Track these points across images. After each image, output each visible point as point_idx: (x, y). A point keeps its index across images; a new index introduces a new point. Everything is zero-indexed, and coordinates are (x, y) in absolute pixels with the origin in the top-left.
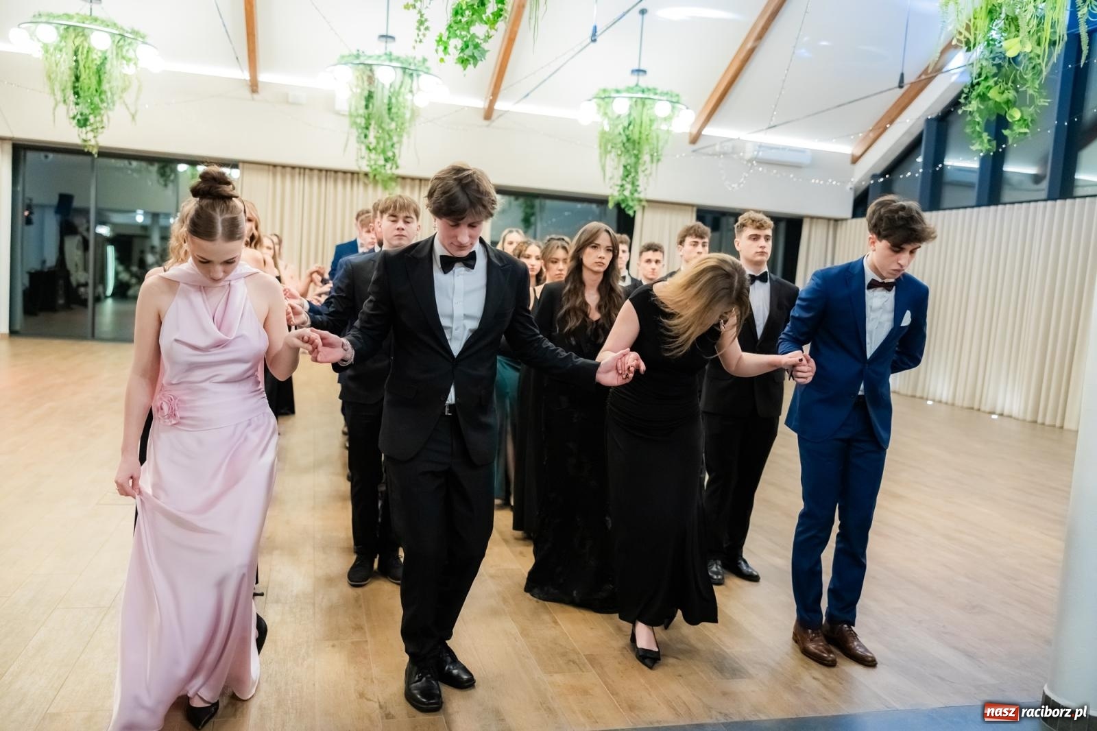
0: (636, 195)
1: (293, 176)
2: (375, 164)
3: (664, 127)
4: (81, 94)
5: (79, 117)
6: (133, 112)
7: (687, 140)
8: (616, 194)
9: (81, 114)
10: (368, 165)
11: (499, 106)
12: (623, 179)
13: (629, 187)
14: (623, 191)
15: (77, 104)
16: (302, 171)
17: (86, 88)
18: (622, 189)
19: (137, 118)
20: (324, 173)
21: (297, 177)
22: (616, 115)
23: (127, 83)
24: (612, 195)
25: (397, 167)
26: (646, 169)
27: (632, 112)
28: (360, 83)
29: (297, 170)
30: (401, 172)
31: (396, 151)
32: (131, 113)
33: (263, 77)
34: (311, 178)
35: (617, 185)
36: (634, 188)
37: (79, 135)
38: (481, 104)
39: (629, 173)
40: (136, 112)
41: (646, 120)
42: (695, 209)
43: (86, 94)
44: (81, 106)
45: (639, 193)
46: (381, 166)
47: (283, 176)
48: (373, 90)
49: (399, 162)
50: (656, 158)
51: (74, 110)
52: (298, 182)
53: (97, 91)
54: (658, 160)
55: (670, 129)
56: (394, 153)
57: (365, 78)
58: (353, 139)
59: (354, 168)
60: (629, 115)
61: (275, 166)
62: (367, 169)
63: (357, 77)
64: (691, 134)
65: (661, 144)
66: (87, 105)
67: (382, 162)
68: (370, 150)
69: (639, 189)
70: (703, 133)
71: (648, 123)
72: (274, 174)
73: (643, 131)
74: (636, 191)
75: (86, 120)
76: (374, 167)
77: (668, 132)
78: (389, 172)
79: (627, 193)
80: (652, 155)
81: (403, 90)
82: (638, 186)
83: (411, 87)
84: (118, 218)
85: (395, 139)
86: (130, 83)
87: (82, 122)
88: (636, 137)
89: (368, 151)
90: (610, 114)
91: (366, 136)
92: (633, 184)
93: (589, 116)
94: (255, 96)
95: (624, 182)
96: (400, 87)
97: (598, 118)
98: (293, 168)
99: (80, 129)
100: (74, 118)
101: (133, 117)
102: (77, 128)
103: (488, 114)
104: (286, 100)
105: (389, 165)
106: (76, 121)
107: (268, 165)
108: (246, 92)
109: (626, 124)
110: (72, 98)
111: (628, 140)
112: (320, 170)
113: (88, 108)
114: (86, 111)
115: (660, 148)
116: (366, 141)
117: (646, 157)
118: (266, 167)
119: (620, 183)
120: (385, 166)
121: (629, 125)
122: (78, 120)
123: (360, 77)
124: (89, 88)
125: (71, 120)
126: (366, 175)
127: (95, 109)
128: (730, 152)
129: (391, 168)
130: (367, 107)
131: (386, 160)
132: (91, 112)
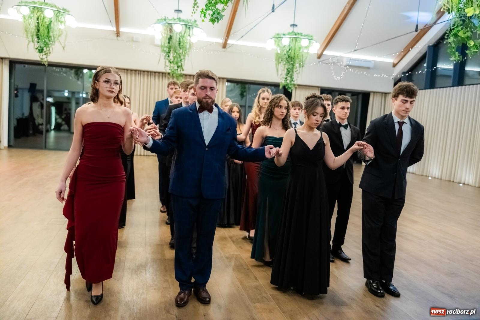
0: (293, 82)
1: (135, 74)
2: (173, 69)
3: (305, 51)
4: (40, 38)
7: (316, 57)
8: (283, 82)
9: (40, 47)
10: (170, 70)
11: (229, 42)
12: (286, 75)
13: (289, 78)
14: (287, 80)
15: (38, 42)
16: (140, 72)
17: (42, 36)
18: (286, 79)
19: (65, 48)
20: (150, 73)
21: (137, 75)
22: (283, 46)
23: (61, 33)
24: (281, 83)
25: (183, 70)
26: (297, 70)
27: (291, 44)
28: (166, 32)
29: (137, 72)
30: (184, 72)
31: (183, 63)
32: (63, 47)
33: (122, 30)
34: (144, 75)
35: (284, 78)
36: (292, 79)
37: (39, 57)
38: (221, 41)
39: (290, 72)
40: (65, 45)
41: (297, 48)
42: (320, 89)
43: (42, 38)
44: (40, 43)
45: (294, 81)
46: (175, 70)
47: (131, 74)
48: (172, 35)
49: (184, 68)
50: (301, 66)
51: (37, 45)
52: (138, 77)
53: (47, 36)
54: (303, 66)
55: (308, 52)
56: (182, 64)
57: (168, 30)
58: (162, 58)
59: (163, 71)
60: (289, 45)
61: (127, 70)
63: (165, 29)
64: (318, 54)
65: (304, 59)
66: (43, 43)
67: (176, 68)
68: (171, 62)
69: (294, 80)
70: (324, 53)
71: (298, 49)
72: (127, 74)
73: (296, 53)
74: (293, 80)
75: (42, 49)
76: (172, 70)
77: (307, 53)
78: (179, 72)
79: (288, 81)
80: (300, 64)
81: (185, 35)
82: (293, 78)
83: (189, 33)
84: (57, 94)
85: (182, 57)
86: (62, 33)
87: (41, 50)
88: (292, 55)
89: (169, 63)
90: (280, 45)
91: (169, 56)
92: (291, 77)
93: (270, 46)
94: (119, 38)
95: (287, 76)
96: (184, 34)
97: (275, 47)
98: (136, 71)
99: (40, 54)
100: (37, 49)
101: (64, 48)
102: (38, 53)
103: (225, 46)
104: (133, 40)
105: (179, 70)
106: (38, 50)
107: (124, 69)
108: (115, 37)
109: (288, 50)
110: (36, 40)
111: (289, 57)
112: (148, 72)
113: (43, 44)
114: (43, 46)
115: (303, 61)
116: (169, 58)
117: (297, 65)
118: (123, 71)
119: (285, 77)
120: (177, 70)
121: (289, 50)
123: (166, 30)
124: (44, 35)
125: (36, 50)
126: (169, 74)
127: (47, 45)
128: (337, 61)
129: (180, 71)
130: (169, 43)
131: (178, 67)
132: (45, 46)
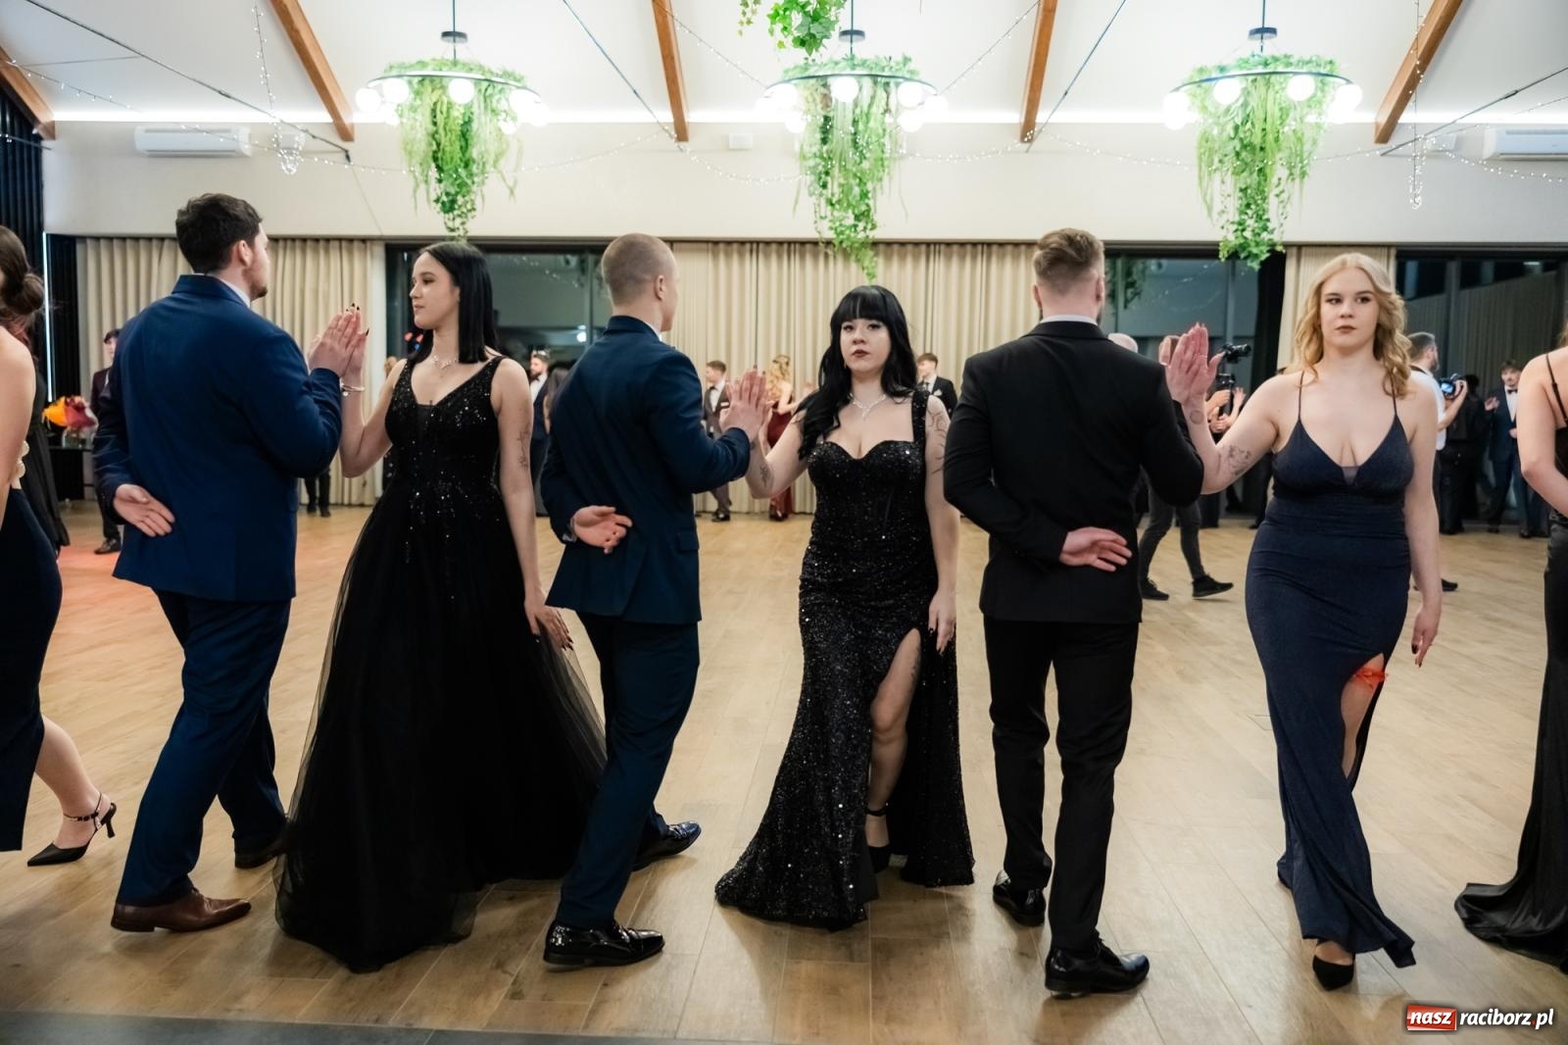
0: (1265, 236)
1: (741, 255)
2: (841, 225)
3: (1311, 118)
4: (445, 168)
5: (444, 198)
6: (511, 184)
7: (1372, 135)
8: (1231, 237)
9: (447, 194)
10: (831, 228)
11: (1041, 117)
12: (1243, 213)
13: (1250, 222)
14: (1243, 230)
15: (440, 181)
16: (755, 246)
17: (449, 160)
18: (1240, 228)
19: (516, 192)
20: (786, 246)
21: (748, 255)
22: (1222, 110)
23: (504, 146)
24: (1226, 240)
25: (874, 227)
26: (1282, 192)
27: (1250, 99)
28: (812, 107)
29: (748, 246)
30: (878, 234)
31: (871, 202)
32: (509, 187)
33: (692, 117)
34: (767, 256)
35: (1233, 223)
36: (1261, 224)
37: (445, 223)
39: (1252, 200)
40: (516, 182)
41: (1274, 111)
42: (1393, 252)
43: (449, 166)
44: (444, 183)
45: (1272, 232)
46: (850, 228)
47: (728, 255)
48: (831, 114)
49: (877, 217)
50: (1298, 170)
51: (436, 189)
52: (749, 264)
53: (461, 160)
54: (1303, 174)
55: (1324, 119)
56: (868, 205)
57: (818, 99)
58: (804, 192)
59: (812, 235)
60: (1245, 105)
61: (716, 242)
62: (830, 235)
63: (807, 99)
64: (1377, 125)
65: (1307, 147)
66: (451, 180)
67: (851, 221)
68: (832, 205)
69: (1271, 226)
70: (1400, 121)
71: (1278, 114)
72: (715, 255)
73: (1268, 127)
74: (1265, 229)
75: (453, 202)
76: (839, 230)
77: (1319, 126)
78: (861, 235)
79: (1248, 234)
80: (1291, 168)
81: (874, 109)
82: (1268, 220)
83: (887, 105)
85: (869, 186)
86: (508, 145)
87: (448, 205)
88: (1257, 141)
89: (829, 208)
90: (1211, 109)
91: (824, 186)
92: (1259, 218)
93: (1179, 115)
94: (683, 145)
95: (1244, 217)
96: (870, 106)
97: (1195, 116)
98: (742, 243)
99: (447, 215)
100: (437, 201)
101: (512, 192)
102: (442, 214)
104: (729, 146)
105: (861, 225)
106: (440, 205)
107: (706, 241)
108: (673, 144)
109: (1238, 121)
110: (433, 173)
111: (1244, 147)
112: (780, 243)
113: (452, 184)
114: (452, 190)
115: (1305, 155)
116: (828, 193)
117: (1279, 172)
118: (704, 246)
119: (1237, 218)
120: (855, 226)
121: (1245, 123)
122: (443, 203)
123: (811, 99)
124: (452, 158)
125: (434, 204)
126: (828, 243)
127: (462, 187)
128: (1456, 147)
129: (865, 229)
130: (824, 141)
131: (857, 218)
132: (458, 190)
